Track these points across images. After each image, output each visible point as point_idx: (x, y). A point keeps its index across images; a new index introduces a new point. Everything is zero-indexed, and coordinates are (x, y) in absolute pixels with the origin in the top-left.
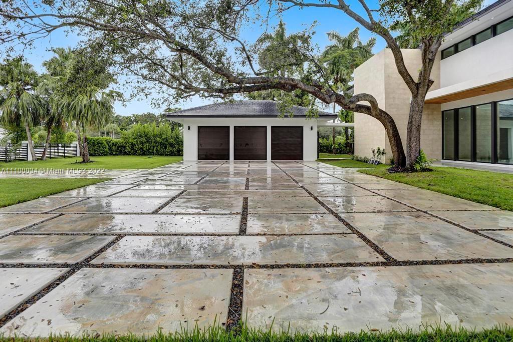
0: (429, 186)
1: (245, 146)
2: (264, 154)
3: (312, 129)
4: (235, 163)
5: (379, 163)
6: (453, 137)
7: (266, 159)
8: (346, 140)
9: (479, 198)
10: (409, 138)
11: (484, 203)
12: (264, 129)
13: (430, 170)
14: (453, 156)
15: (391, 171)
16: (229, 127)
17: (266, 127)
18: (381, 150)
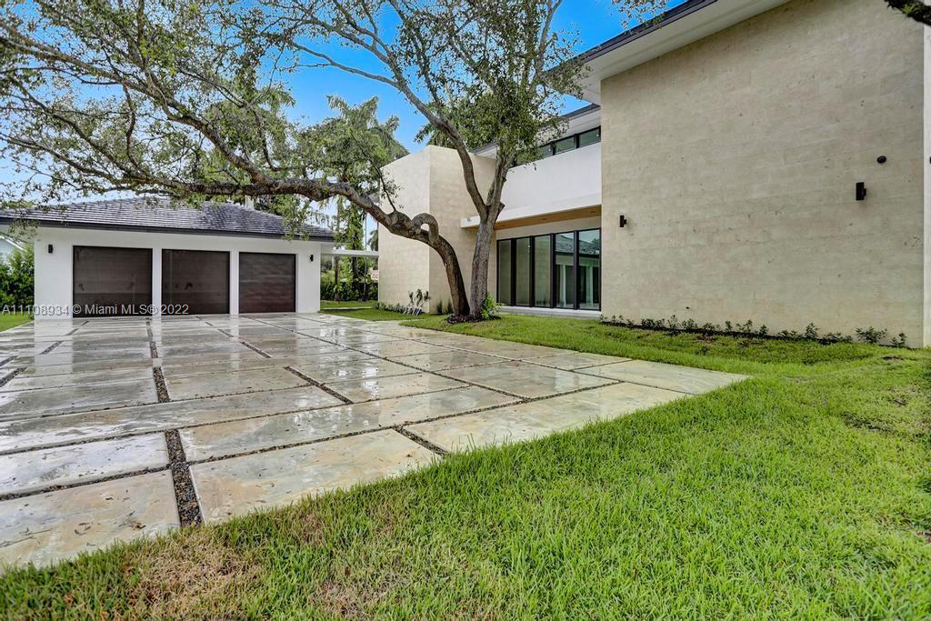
0: (504, 336)
1: (186, 288)
2: (225, 302)
3: (312, 258)
4: (163, 320)
5: (421, 313)
6: (509, 275)
7: (228, 312)
8: (355, 277)
9: (559, 344)
10: (475, 277)
11: (564, 348)
12: (224, 258)
13: (498, 318)
14: (509, 300)
15: (451, 321)
16: (151, 250)
17: (228, 253)
18: (424, 292)
